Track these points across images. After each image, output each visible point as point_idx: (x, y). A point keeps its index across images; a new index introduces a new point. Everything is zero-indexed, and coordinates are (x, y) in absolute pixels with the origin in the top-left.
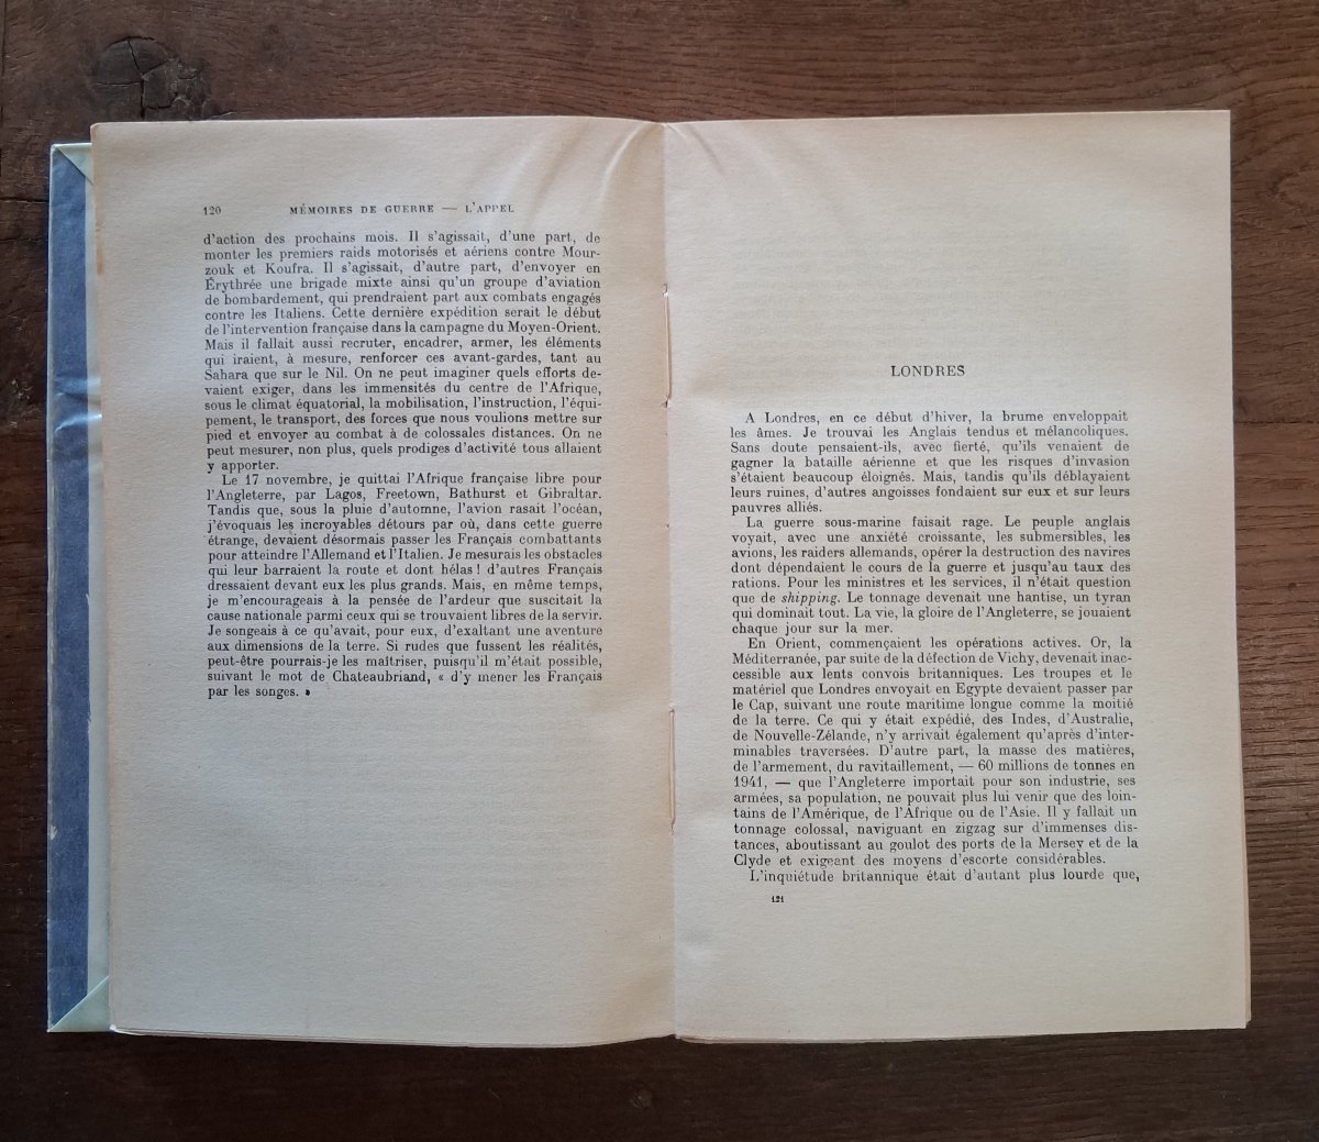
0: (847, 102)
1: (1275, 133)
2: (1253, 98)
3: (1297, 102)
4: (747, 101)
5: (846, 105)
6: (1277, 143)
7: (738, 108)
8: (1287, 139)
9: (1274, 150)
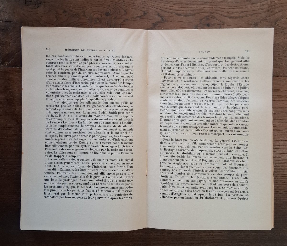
0: (178, 2)
1: (276, 10)
2: (272, 2)
3: (282, 3)
4: (156, 2)
5: (178, 3)
6: (277, 13)
7: (153, 3)
8: (279, 12)
9: (276, 14)
